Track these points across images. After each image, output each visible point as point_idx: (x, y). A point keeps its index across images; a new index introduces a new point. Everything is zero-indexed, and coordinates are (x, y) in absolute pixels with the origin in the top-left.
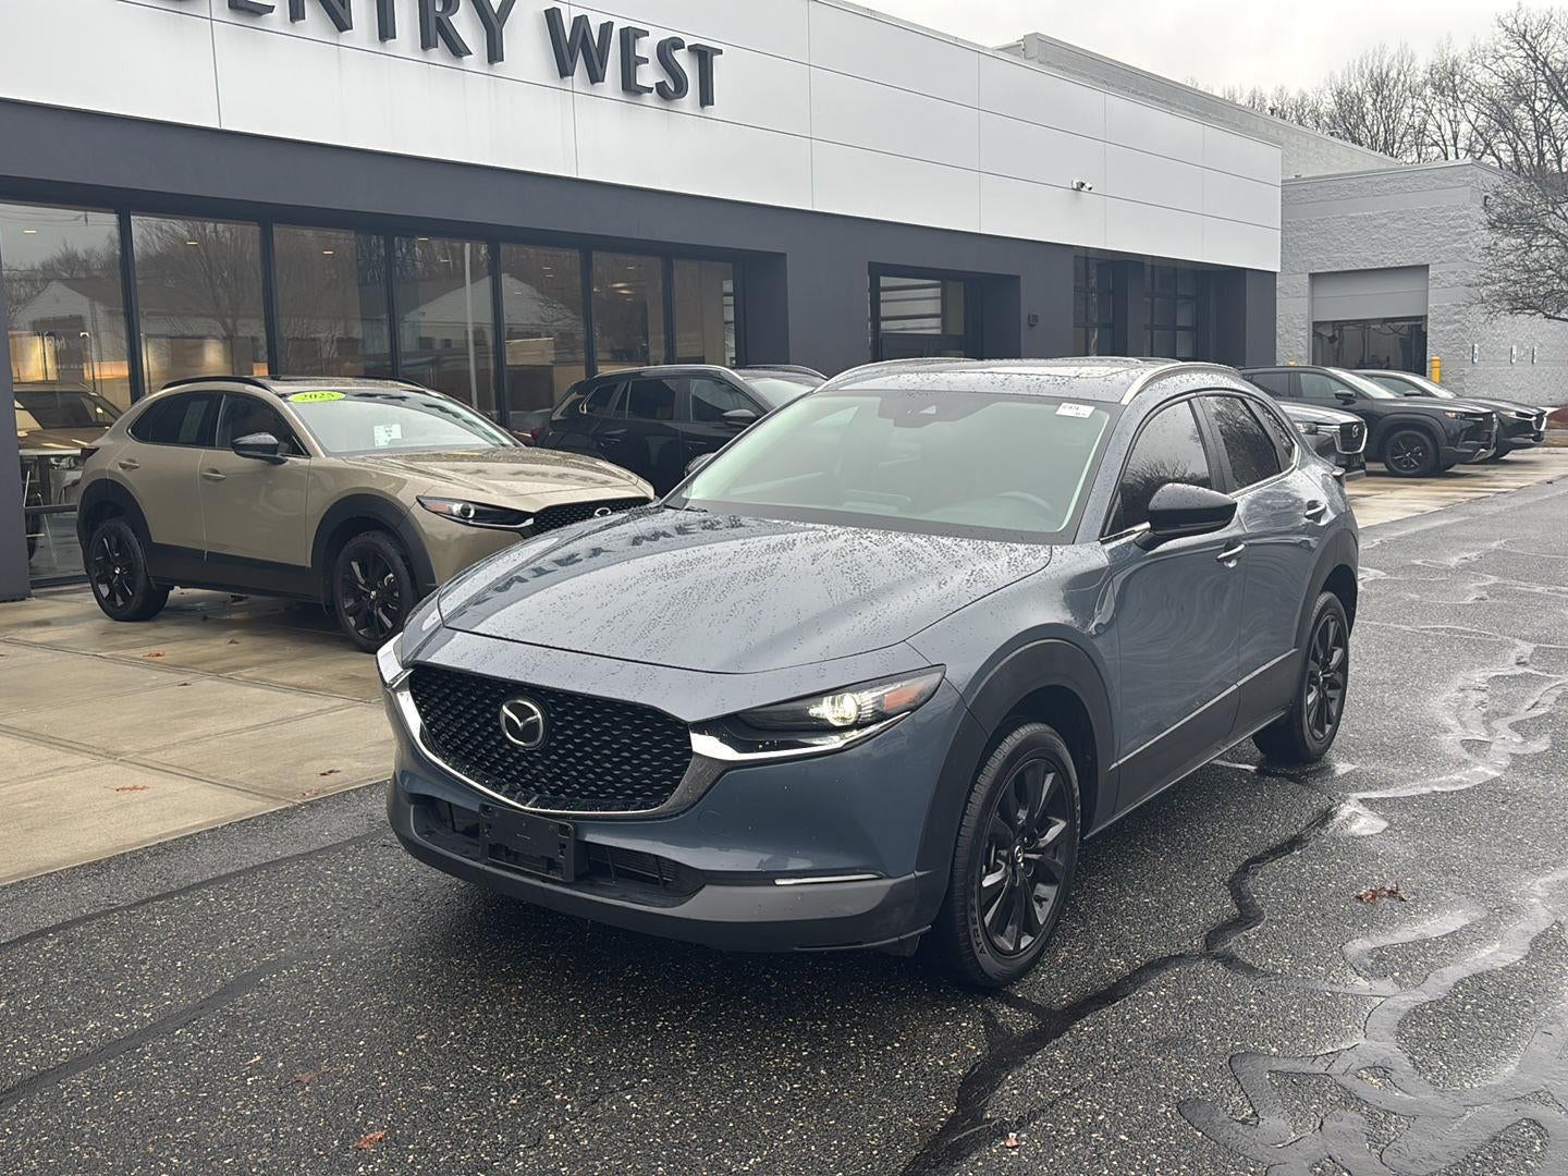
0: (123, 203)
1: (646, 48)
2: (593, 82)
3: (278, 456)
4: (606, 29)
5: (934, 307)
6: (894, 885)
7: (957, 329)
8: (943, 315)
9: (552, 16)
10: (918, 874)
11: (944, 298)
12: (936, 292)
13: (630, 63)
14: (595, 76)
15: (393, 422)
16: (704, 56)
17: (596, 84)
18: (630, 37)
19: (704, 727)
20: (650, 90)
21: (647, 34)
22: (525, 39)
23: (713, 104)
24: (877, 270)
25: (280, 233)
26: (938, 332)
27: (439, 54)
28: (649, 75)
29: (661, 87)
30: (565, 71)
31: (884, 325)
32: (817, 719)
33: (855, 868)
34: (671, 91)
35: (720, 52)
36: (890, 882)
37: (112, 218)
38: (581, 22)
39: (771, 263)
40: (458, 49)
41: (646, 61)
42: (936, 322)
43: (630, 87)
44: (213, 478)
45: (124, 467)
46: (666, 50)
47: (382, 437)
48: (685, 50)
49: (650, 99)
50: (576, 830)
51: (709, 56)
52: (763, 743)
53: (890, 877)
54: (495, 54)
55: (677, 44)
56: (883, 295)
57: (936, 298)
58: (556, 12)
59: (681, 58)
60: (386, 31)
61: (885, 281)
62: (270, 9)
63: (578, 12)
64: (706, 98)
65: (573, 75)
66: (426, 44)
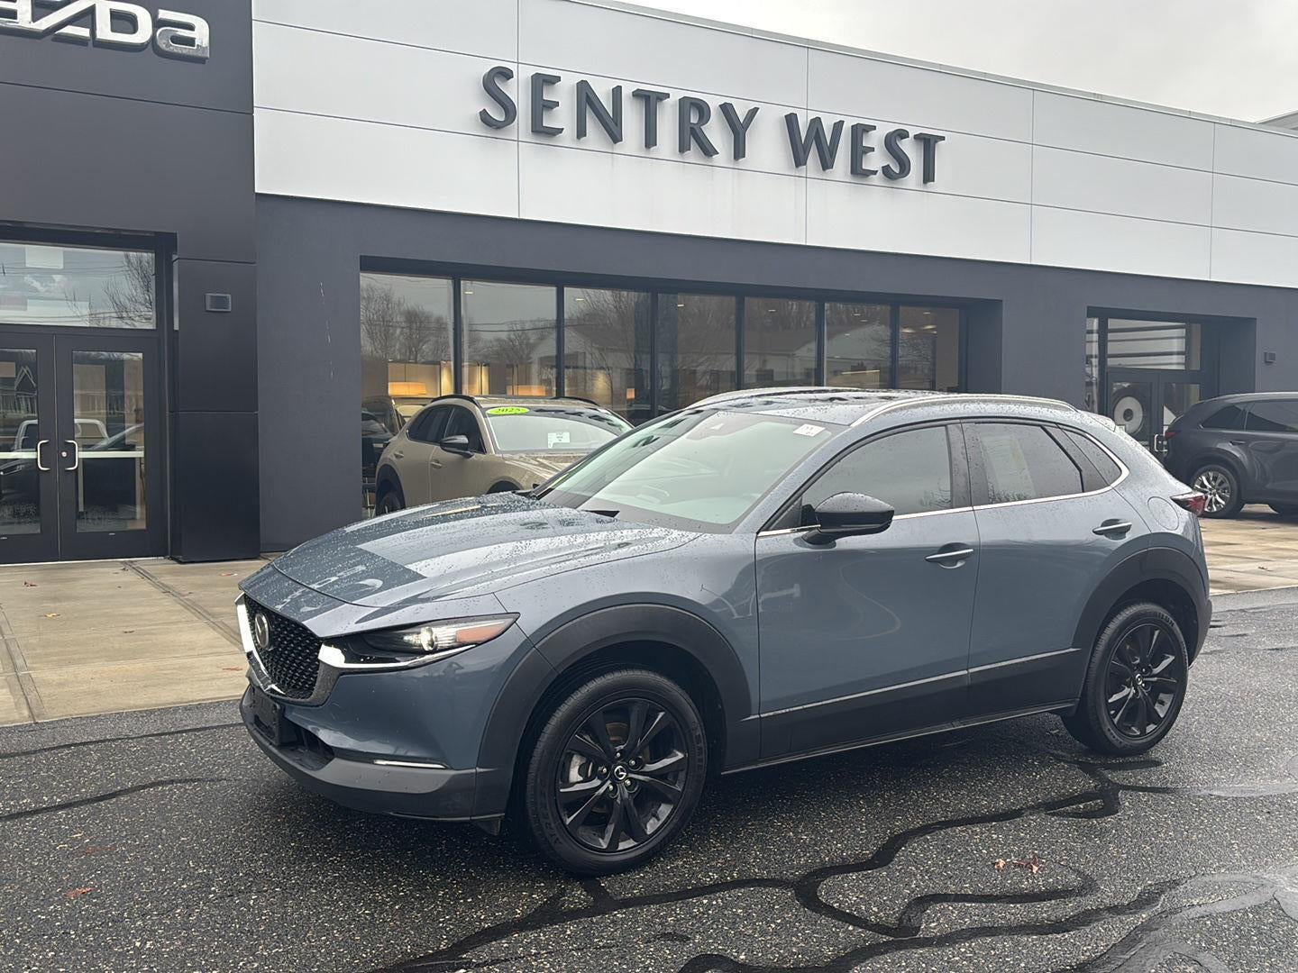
0: (459, 273)
1: (874, 140)
2: (824, 169)
3: (469, 452)
4: (838, 126)
5: (1177, 345)
6: (454, 776)
7: (1196, 366)
8: (1186, 353)
9: (791, 120)
10: (479, 770)
11: (1188, 338)
12: (1182, 332)
13: (858, 152)
14: (826, 164)
15: (563, 431)
16: (928, 143)
17: (827, 171)
18: (860, 131)
19: (333, 641)
20: (875, 172)
21: (874, 128)
22: (767, 143)
23: (933, 181)
24: (1103, 314)
25: (570, 292)
26: (1182, 368)
27: (694, 153)
28: (875, 161)
29: (886, 170)
30: (799, 161)
31: (1111, 362)
33: (426, 758)
34: (897, 170)
35: (943, 138)
36: (453, 772)
37: (451, 283)
38: (816, 124)
39: (990, 308)
40: (708, 151)
41: (873, 149)
42: (1181, 359)
43: (858, 171)
44: (436, 467)
45: (397, 456)
46: (892, 141)
48: (911, 135)
49: (876, 179)
50: (283, 710)
51: (932, 143)
52: (365, 658)
53: (452, 769)
54: (739, 152)
55: (902, 134)
56: (1110, 336)
57: (1182, 337)
58: (793, 117)
59: (908, 147)
60: (650, 140)
61: (1113, 323)
62: (561, 130)
63: (813, 115)
64: (928, 176)
65: (805, 164)
66: (683, 148)
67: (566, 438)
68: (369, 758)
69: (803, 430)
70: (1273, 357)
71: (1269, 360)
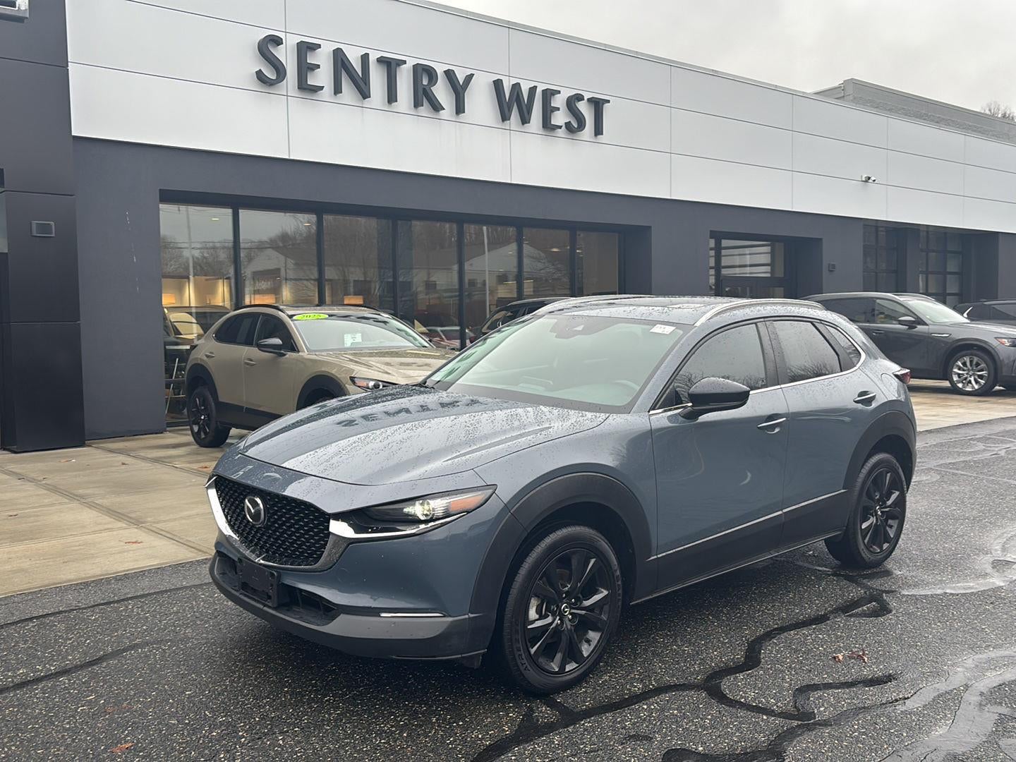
0: (236, 203)
1: (559, 101)
2: (523, 124)
3: (282, 352)
4: (533, 90)
5: (766, 259)
6: (452, 622)
7: (780, 273)
8: (772, 264)
9: (498, 84)
10: (472, 615)
11: (772, 253)
12: (767, 249)
13: (548, 111)
14: (525, 120)
15: (357, 332)
16: (598, 105)
17: (526, 125)
18: (548, 94)
19: (339, 516)
20: (560, 127)
21: (559, 92)
22: (480, 101)
23: (602, 134)
24: (718, 236)
25: (328, 218)
26: (769, 275)
27: (425, 110)
28: (560, 118)
29: (568, 125)
30: (505, 117)
31: (724, 272)
32: (408, 515)
33: (427, 609)
34: (574, 129)
35: (608, 101)
36: (450, 619)
37: (229, 211)
38: (516, 87)
39: (642, 232)
40: (437, 107)
41: (558, 109)
42: (768, 269)
43: (547, 126)
44: (249, 364)
45: (207, 356)
46: (572, 102)
47: (348, 341)
48: (586, 98)
49: (561, 132)
50: (280, 576)
51: (601, 105)
52: (372, 528)
53: (450, 616)
54: (460, 109)
55: (579, 98)
56: (724, 252)
57: (767, 253)
58: (499, 82)
59: (583, 107)
60: (392, 97)
61: (725, 243)
62: (322, 88)
63: (514, 81)
64: (598, 131)
65: (509, 120)
66: (417, 104)
67: (359, 338)
68: (375, 612)
69: (658, 329)
70: (834, 266)
71: (832, 269)
